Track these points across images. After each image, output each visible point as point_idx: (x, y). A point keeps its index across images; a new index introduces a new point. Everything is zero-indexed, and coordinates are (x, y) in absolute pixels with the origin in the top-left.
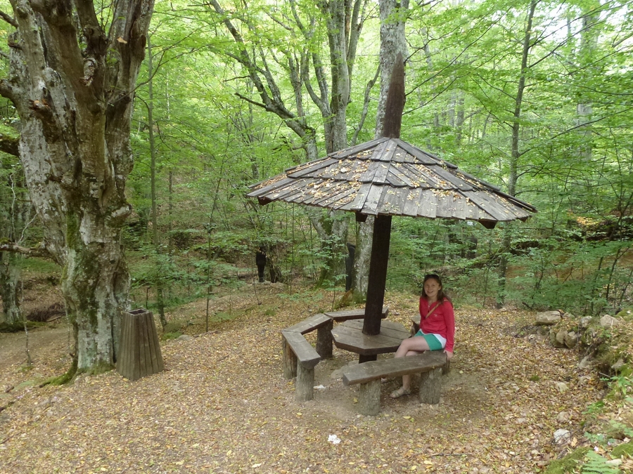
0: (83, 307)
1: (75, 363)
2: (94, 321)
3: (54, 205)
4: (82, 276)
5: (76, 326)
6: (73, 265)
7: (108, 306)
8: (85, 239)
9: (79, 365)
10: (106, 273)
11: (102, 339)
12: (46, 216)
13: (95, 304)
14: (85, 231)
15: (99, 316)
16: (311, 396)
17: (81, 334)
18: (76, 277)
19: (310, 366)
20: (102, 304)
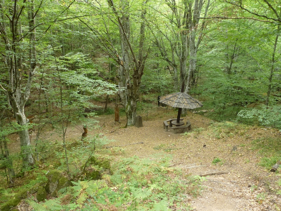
0: (130, 115)
1: (127, 124)
2: (131, 117)
3: (124, 96)
4: (130, 110)
5: (128, 118)
6: (129, 108)
7: (134, 115)
8: (132, 104)
9: (128, 125)
10: (134, 109)
11: (133, 121)
12: (123, 98)
13: (132, 115)
14: (132, 103)
15: (132, 116)
16: (167, 131)
17: (129, 119)
18: (129, 110)
19: (167, 126)
20: (133, 115)
